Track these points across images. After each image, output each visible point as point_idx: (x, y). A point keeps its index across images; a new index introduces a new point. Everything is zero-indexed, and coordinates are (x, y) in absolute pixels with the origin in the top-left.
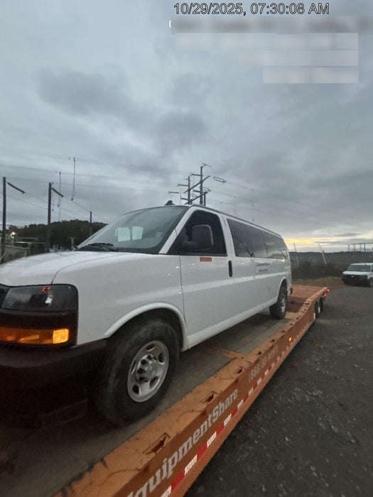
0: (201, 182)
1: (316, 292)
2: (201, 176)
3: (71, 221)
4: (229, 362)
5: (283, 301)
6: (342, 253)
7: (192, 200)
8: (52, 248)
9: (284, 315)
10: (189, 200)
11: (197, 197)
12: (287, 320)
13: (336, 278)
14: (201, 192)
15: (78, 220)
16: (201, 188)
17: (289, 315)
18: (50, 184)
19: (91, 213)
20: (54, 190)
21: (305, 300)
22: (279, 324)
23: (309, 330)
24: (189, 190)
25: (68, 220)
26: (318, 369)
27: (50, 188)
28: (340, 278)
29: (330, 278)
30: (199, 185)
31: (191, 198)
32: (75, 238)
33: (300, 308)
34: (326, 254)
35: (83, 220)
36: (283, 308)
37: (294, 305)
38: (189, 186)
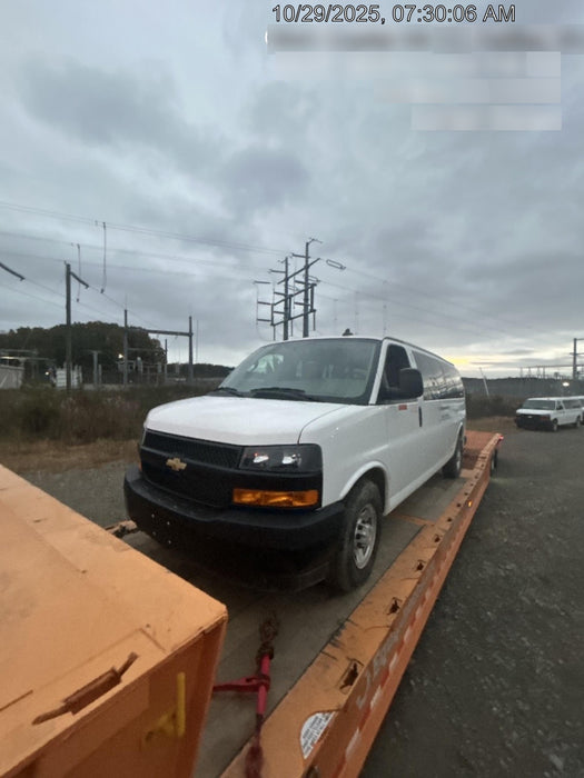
0: (307, 267)
1: (489, 440)
2: (307, 257)
3: (90, 323)
4: (419, 531)
5: (459, 455)
6: (510, 380)
7: (292, 296)
8: (62, 367)
9: (459, 473)
10: (286, 295)
11: (300, 292)
12: (465, 480)
13: (506, 418)
14: (306, 284)
15: (100, 323)
16: (306, 276)
17: (465, 473)
18: (68, 267)
19: (126, 311)
20: (75, 277)
21: (479, 452)
22: (456, 485)
23: (486, 492)
24: (287, 279)
25: (85, 322)
26: (505, 540)
27: (69, 274)
28: (512, 419)
29: (497, 418)
30: (304, 272)
31: (290, 292)
32: (100, 352)
33: (475, 463)
34: (489, 381)
35: (110, 322)
36: (458, 464)
37: (469, 459)
38: (286, 272)
